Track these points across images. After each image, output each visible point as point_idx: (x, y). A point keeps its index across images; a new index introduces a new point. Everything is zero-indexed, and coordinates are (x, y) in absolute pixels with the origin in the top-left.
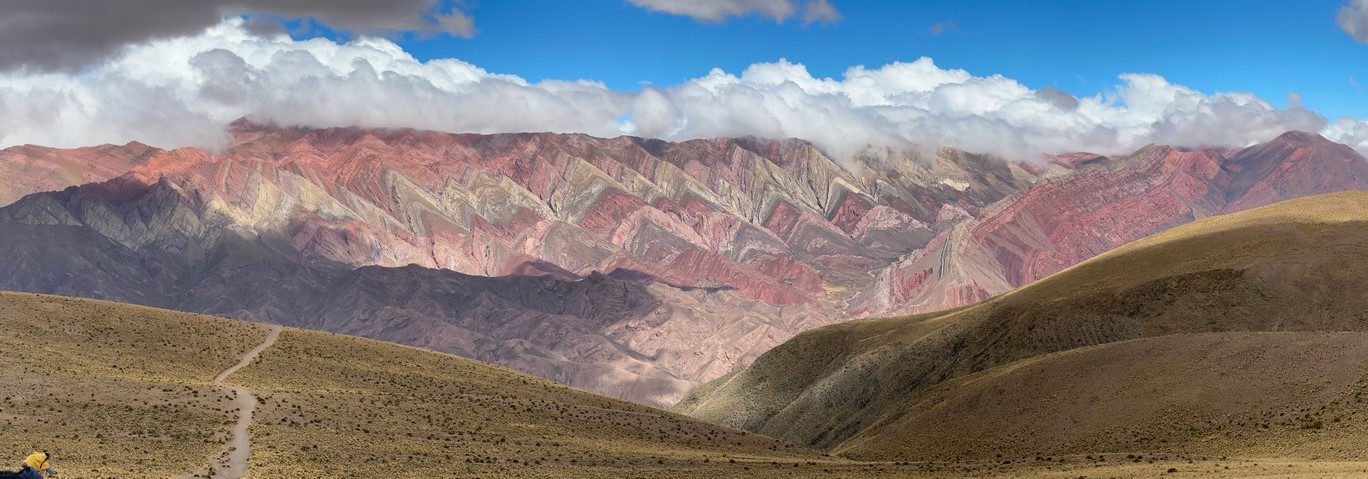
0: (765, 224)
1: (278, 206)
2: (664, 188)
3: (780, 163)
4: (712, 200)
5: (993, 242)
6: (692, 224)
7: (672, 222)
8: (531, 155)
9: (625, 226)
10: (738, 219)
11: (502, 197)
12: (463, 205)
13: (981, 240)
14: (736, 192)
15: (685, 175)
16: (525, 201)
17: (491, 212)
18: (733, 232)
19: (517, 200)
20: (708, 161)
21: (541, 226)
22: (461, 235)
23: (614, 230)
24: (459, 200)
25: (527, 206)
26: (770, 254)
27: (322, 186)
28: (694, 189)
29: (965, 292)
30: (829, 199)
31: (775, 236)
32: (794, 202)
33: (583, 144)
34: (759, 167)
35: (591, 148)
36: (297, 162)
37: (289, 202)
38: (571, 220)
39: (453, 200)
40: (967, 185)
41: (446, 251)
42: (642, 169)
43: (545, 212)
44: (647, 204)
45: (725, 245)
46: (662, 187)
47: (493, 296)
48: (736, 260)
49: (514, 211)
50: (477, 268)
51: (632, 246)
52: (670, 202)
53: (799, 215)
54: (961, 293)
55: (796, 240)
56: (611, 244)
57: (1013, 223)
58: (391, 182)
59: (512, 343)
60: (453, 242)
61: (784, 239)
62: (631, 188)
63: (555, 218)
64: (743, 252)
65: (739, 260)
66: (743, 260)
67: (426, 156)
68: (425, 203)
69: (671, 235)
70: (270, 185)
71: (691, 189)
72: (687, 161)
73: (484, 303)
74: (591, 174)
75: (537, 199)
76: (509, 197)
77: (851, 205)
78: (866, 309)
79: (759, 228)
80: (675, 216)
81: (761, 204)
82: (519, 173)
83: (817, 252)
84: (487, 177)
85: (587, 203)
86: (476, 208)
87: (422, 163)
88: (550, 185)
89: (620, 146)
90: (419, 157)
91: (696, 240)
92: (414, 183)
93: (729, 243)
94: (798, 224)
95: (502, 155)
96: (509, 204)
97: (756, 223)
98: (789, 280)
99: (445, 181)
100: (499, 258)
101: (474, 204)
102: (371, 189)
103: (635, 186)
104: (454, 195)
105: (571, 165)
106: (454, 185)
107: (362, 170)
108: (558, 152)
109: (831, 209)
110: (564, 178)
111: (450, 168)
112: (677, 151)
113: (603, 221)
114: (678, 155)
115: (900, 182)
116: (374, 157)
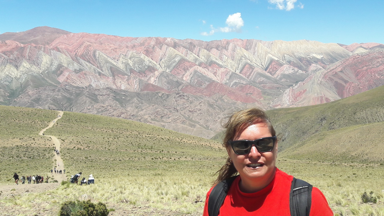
0: (240, 73)
1: (51, 65)
2: (202, 59)
3: (247, 50)
4: (221, 63)
5: (332, 79)
6: (213, 73)
7: (205, 72)
8: (152, 46)
9: (188, 73)
10: (230, 71)
11: (142, 61)
12: (127, 65)
13: (327, 78)
14: (230, 61)
15: (211, 54)
16: (150, 64)
17: (137, 67)
18: (228, 76)
19: (147, 63)
20: (219, 49)
21: (157, 73)
22: (126, 76)
23: (184, 75)
24: (125, 63)
25: (151, 65)
26: (242, 84)
27: (69, 57)
28: (214, 60)
29: (320, 99)
30: (265, 63)
31: (245, 77)
32: (252, 64)
33: (172, 42)
34: (239, 51)
35: (175, 43)
36: (59, 47)
37: (56, 64)
38: (168, 71)
39: (123, 63)
40: (322, 56)
41: (120, 82)
42: (194, 52)
43: (158, 68)
44: (196, 65)
45: (225, 80)
47: (139, 99)
48: (229, 86)
49: (146, 67)
50: (133, 89)
51: (190, 81)
52: (205, 64)
53: (254, 69)
54: (318, 99)
55: (253, 78)
56: (183, 80)
57: (341, 71)
58: (98, 56)
59: (146, 117)
60: (122, 79)
61: (248, 78)
62: (190, 59)
63: (162, 70)
64: (232, 83)
65: (231, 86)
66: (232, 86)
67: (112, 45)
68: (112, 64)
69: (205, 77)
70: (47, 56)
71: (213, 59)
72: (211, 49)
73: (136, 102)
74: (175, 54)
75: (155, 63)
76: (144, 62)
77: (274, 65)
78: (279, 105)
79: (238, 74)
80: (206, 69)
81: (239, 65)
82: (148, 52)
83: (260, 83)
84: (136, 54)
85: (174, 64)
86: (131, 66)
87: (110, 48)
88: (159, 58)
89: (186, 42)
90: (109, 46)
91: (214, 78)
92: (107, 56)
93: (227, 79)
94: (253, 72)
95: (141, 46)
96: (144, 64)
97: (238, 72)
98: (250, 94)
99: (119, 55)
100: (141, 85)
101: (131, 64)
102: (90, 58)
103: (192, 58)
104: (123, 61)
105: (168, 50)
106: (123, 57)
107: (85, 51)
108: (162, 45)
109: (266, 66)
110: (165, 55)
111: (121, 50)
112: (208, 45)
113: (180, 71)
114: (208, 47)
115: (294, 55)
116: (90, 46)
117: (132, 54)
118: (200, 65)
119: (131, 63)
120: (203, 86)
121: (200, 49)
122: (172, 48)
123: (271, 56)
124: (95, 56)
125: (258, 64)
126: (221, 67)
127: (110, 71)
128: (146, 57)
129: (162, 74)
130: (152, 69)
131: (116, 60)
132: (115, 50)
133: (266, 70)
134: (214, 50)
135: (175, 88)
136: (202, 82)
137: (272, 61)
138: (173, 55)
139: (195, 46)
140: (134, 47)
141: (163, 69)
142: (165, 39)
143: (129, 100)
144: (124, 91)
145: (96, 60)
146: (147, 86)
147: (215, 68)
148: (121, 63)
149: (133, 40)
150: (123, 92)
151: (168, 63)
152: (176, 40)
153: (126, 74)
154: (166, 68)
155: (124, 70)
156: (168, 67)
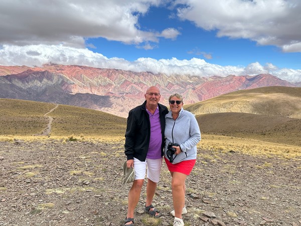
1: (59, 81)
3: (157, 77)
5: (197, 92)
8: (111, 73)
9: (128, 87)
14: (149, 82)
15: (140, 78)
16: (110, 82)
17: (103, 83)
19: (108, 81)
21: (113, 87)
23: (126, 88)
24: (97, 81)
28: (141, 81)
29: (191, 102)
30: (166, 83)
33: (121, 71)
38: (118, 86)
41: (94, 90)
42: (132, 77)
43: (114, 84)
44: (133, 83)
46: (135, 80)
50: (100, 94)
51: (130, 91)
53: (161, 86)
57: (201, 89)
58: (83, 77)
68: (90, 81)
69: (137, 89)
72: (140, 76)
73: (101, 101)
77: (170, 85)
80: (138, 86)
81: (154, 84)
83: (163, 93)
84: (102, 77)
85: (122, 83)
87: (89, 73)
88: (114, 79)
92: (88, 77)
103: (130, 80)
105: (119, 75)
106: (96, 78)
110: (117, 78)
117: (100, 76)
118: (135, 83)
119: (100, 81)
120: (136, 94)
121: (134, 76)
123: (169, 80)
124: (81, 77)
125: (163, 84)
126: (144, 84)
127: (89, 85)
128: (108, 79)
130: (110, 85)
131: (92, 79)
132: (92, 74)
133: (166, 87)
134: (142, 76)
135: (122, 94)
136: (135, 92)
137: (169, 83)
138: (121, 78)
140: (101, 73)
141: (116, 85)
142: (117, 70)
143: (98, 100)
144: (96, 95)
145: (82, 79)
146: (108, 93)
149: (101, 70)
151: (119, 82)
154: (118, 84)
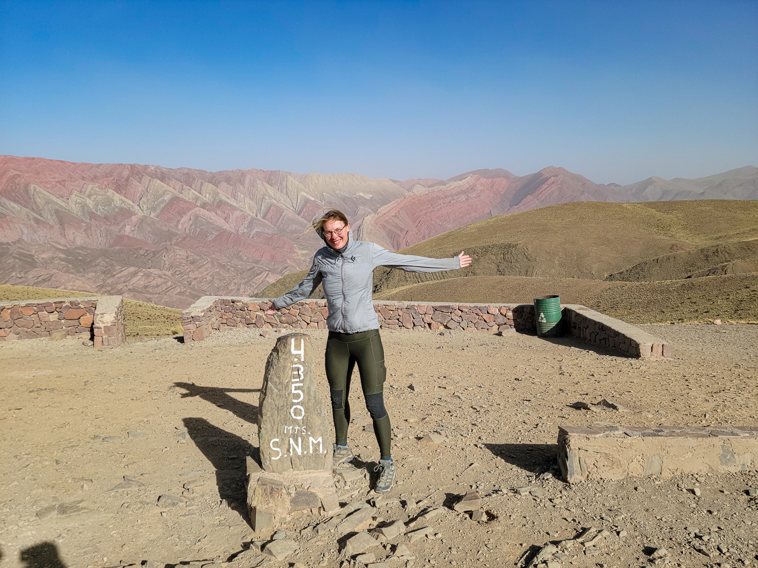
0: (264, 217)
2: (207, 198)
3: (271, 185)
4: (235, 204)
5: (385, 226)
6: (224, 218)
7: (212, 217)
8: (125, 177)
9: (185, 218)
10: (249, 215)
11: (109, 201)
12: (84, 206)
13: (378, 225)
14: (247, 200)
15: (219, 190)
16: (123, 204)
17: (102, 210)
18: (247, 222)
19: (118, 204)
20: (231, 183)
21: (134, 218)
22: (83, 224)
23: (178, 221)
24: (80, 203)
25: (125, 207)
26: (267, 233)
28: (224, 198)
30: (298, 204)
31: (270, 224)
32: (280, 205)
33: (158, 171)
34: (259, 186)
35: (163, 173)
38: (152, 215)
39: (76, 203)
40: (371, 196)
41: (73, 233)
42: (194, 187)
43: (137, 211)
44: (197, 206)
45: (242, 230)
46: (205, 197)
47: (107, 260)
48: (249, 237)
49: (117, 210)
50: (95, 244)
51: (189, 230)
52: (211, 205)
53: (282, 212)
55: (281, 226)
56: (177, 228)
57: (395, 216)
58: (32, 192)
59: (120, 286)
60: (77, 229)
61: (275, 225)
62: (188, 198)
63: (143, 214)
64: (253, 233)
65: (250, 237)
66: (253, 237)
67: (57, 175)
68: (57, 204)
69: (212, 223)
71: (222, 198)
72: (219, 183)
73: (101, 264)
74: (163, 190)
75: (131, 203)
76: (113, 201)
77: (310, 207)
79: (261, 219)
80: (213, 213)
81: (261, 207)
82: (119, 188)
83: (292, 232)
84: (98, 189)
85: (162, 205)
86: (92, 207)
87: (54, 180)
88: (138, 195)
89: (180, 173)
90: (52, 177)
91: (226, 227)
92: (49, 193)
93: (245, 228)
94: (282, 217)
95: (107, 177)
96: (113, 205)
97: (259, 217)
98: (278, 247)
99: (70, 191)
100: (109, 237)
101: (90, 205)
102: (18, 196)
103: (190, 196)
104: (77, 200)
105: (151, 183)
106: (77, 194)
107: (11, 184)
108: (143, 176)
109: (300, 209)
110: (147, 191)
111: (73, 184)
112: (214, 177)
113: (172, 216)
114: (214, 179)
115: (336, 194)
116: (19, 176)
117: (92, 189)
118: (204, 206)
119: (90, 203)
120: (210, 238)
121: (202, 184)
122: (158, 181)
123: (305, 194)
124: (27, 191)
125: (289, 206)
126: (234, 209)
127: (54, 216)
128: (116, 194)
129: (143, 220)
130: (126, 213)
131: (65, 199)
132: (62, 182)
133: (299, 215)
134: (224, 184)
135: (166, 241)
136: (207, 231)
137: (307, 201)
138: (161, 192)
139: (194, 179)
140: (94, 179)
141: (145, 212)
142: (146, 167)
143: (90, 261)
144: (82, 248)
145: (30, 199)
146: (120, 239)
147: (226, 212)
148: (74, 203)
149: (93, 168)
150: (79, 250)
151: (153, 203)
152: (164, 169)
153: (83, 220)
154: (150, 211)
155: (79, 214)
156: (153, 209)
